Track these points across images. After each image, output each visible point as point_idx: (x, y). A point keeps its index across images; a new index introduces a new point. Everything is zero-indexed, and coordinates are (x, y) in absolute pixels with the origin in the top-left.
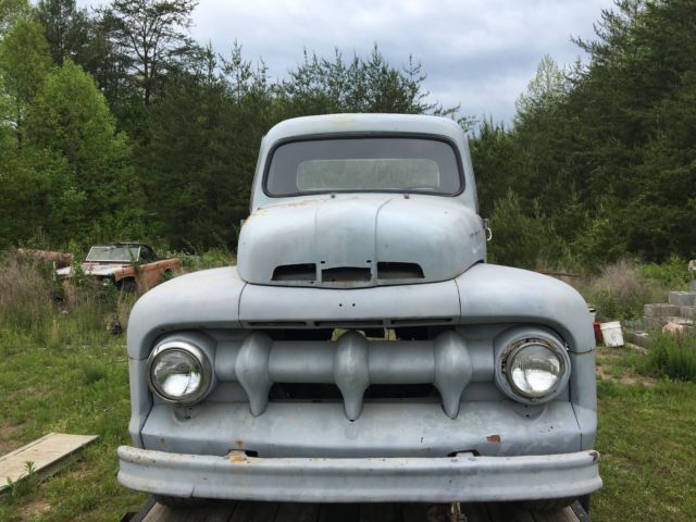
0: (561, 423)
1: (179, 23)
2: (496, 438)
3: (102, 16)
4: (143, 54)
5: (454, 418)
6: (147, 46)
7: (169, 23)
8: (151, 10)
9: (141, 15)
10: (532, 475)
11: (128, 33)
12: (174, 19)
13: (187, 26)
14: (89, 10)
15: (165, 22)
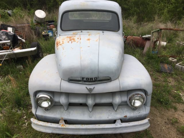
0: (142, 111)
2: (126, 117)
5: (116, 111)
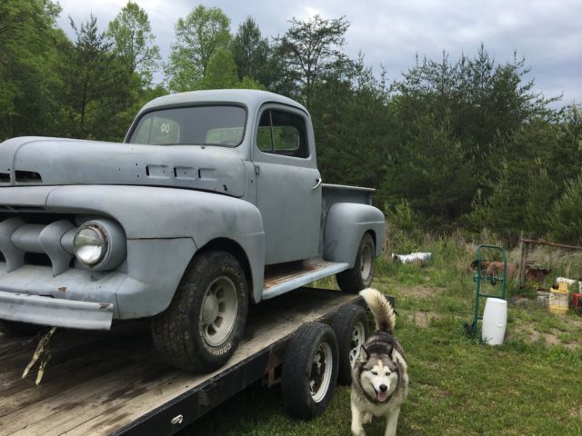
0: (108, 285)
1: (335, 42)
2: (64, 289)
3: (280, 42)
4: (307, 68)
5: (54, 276)
6: (310, 62)
7: (328, 43)
8: (314, 35)
9: (307, 39)
10: (54, 310)
11: (297, 54)
12: (332, 40)
13: (341, 44)
14: (270, 40)
15: (324, 43)
